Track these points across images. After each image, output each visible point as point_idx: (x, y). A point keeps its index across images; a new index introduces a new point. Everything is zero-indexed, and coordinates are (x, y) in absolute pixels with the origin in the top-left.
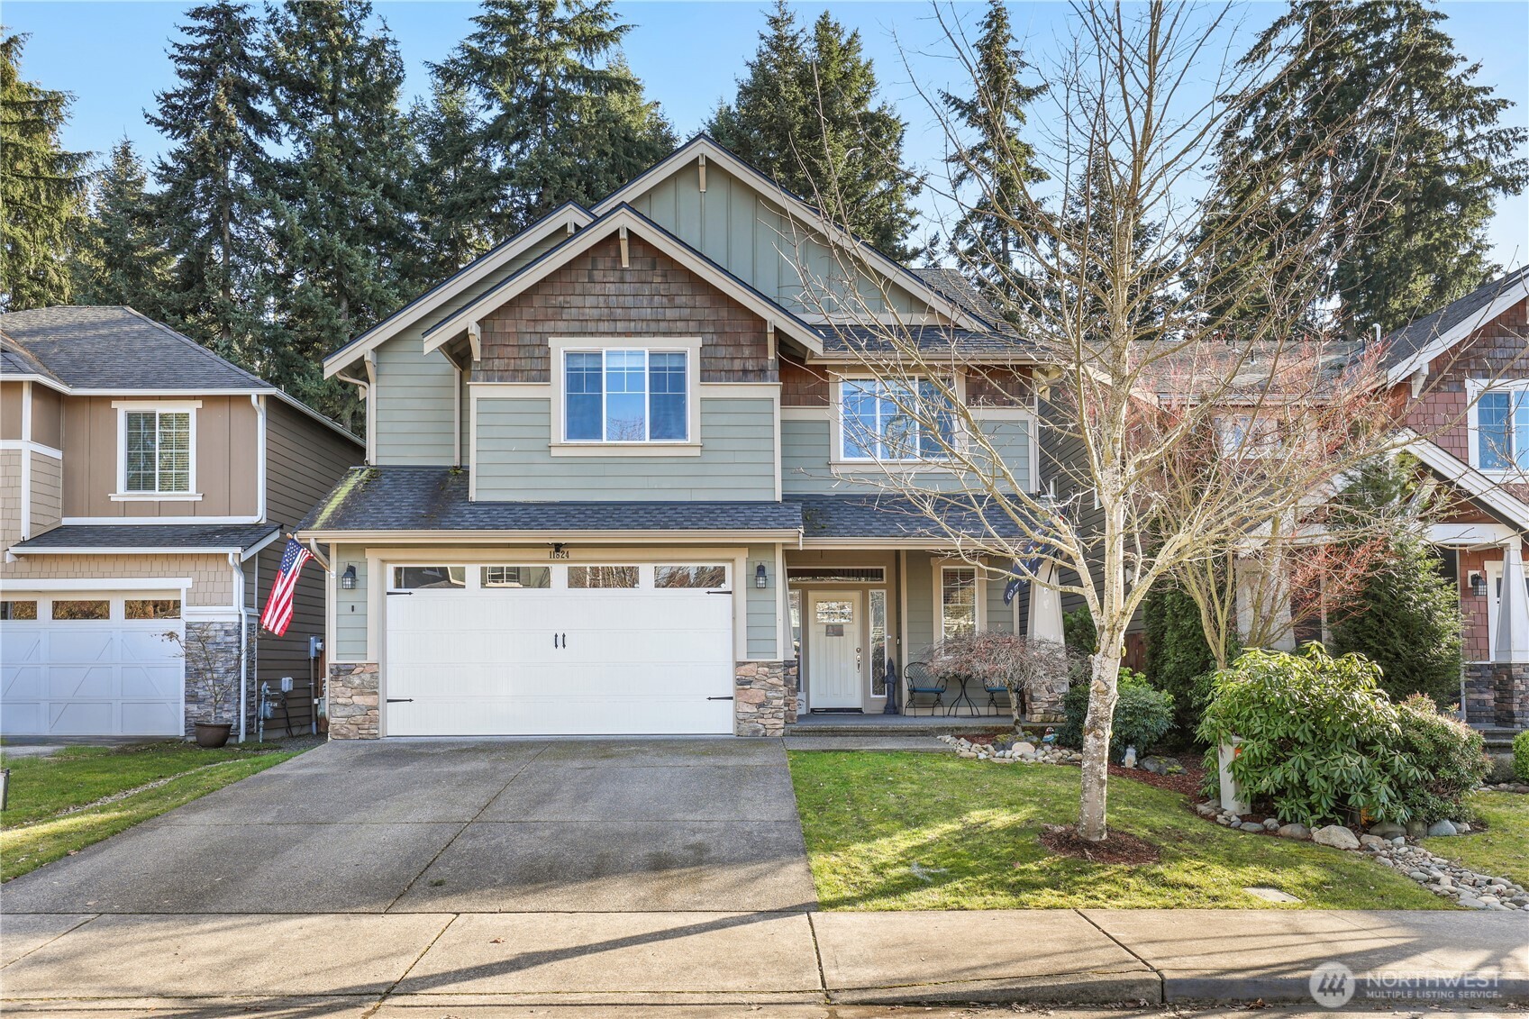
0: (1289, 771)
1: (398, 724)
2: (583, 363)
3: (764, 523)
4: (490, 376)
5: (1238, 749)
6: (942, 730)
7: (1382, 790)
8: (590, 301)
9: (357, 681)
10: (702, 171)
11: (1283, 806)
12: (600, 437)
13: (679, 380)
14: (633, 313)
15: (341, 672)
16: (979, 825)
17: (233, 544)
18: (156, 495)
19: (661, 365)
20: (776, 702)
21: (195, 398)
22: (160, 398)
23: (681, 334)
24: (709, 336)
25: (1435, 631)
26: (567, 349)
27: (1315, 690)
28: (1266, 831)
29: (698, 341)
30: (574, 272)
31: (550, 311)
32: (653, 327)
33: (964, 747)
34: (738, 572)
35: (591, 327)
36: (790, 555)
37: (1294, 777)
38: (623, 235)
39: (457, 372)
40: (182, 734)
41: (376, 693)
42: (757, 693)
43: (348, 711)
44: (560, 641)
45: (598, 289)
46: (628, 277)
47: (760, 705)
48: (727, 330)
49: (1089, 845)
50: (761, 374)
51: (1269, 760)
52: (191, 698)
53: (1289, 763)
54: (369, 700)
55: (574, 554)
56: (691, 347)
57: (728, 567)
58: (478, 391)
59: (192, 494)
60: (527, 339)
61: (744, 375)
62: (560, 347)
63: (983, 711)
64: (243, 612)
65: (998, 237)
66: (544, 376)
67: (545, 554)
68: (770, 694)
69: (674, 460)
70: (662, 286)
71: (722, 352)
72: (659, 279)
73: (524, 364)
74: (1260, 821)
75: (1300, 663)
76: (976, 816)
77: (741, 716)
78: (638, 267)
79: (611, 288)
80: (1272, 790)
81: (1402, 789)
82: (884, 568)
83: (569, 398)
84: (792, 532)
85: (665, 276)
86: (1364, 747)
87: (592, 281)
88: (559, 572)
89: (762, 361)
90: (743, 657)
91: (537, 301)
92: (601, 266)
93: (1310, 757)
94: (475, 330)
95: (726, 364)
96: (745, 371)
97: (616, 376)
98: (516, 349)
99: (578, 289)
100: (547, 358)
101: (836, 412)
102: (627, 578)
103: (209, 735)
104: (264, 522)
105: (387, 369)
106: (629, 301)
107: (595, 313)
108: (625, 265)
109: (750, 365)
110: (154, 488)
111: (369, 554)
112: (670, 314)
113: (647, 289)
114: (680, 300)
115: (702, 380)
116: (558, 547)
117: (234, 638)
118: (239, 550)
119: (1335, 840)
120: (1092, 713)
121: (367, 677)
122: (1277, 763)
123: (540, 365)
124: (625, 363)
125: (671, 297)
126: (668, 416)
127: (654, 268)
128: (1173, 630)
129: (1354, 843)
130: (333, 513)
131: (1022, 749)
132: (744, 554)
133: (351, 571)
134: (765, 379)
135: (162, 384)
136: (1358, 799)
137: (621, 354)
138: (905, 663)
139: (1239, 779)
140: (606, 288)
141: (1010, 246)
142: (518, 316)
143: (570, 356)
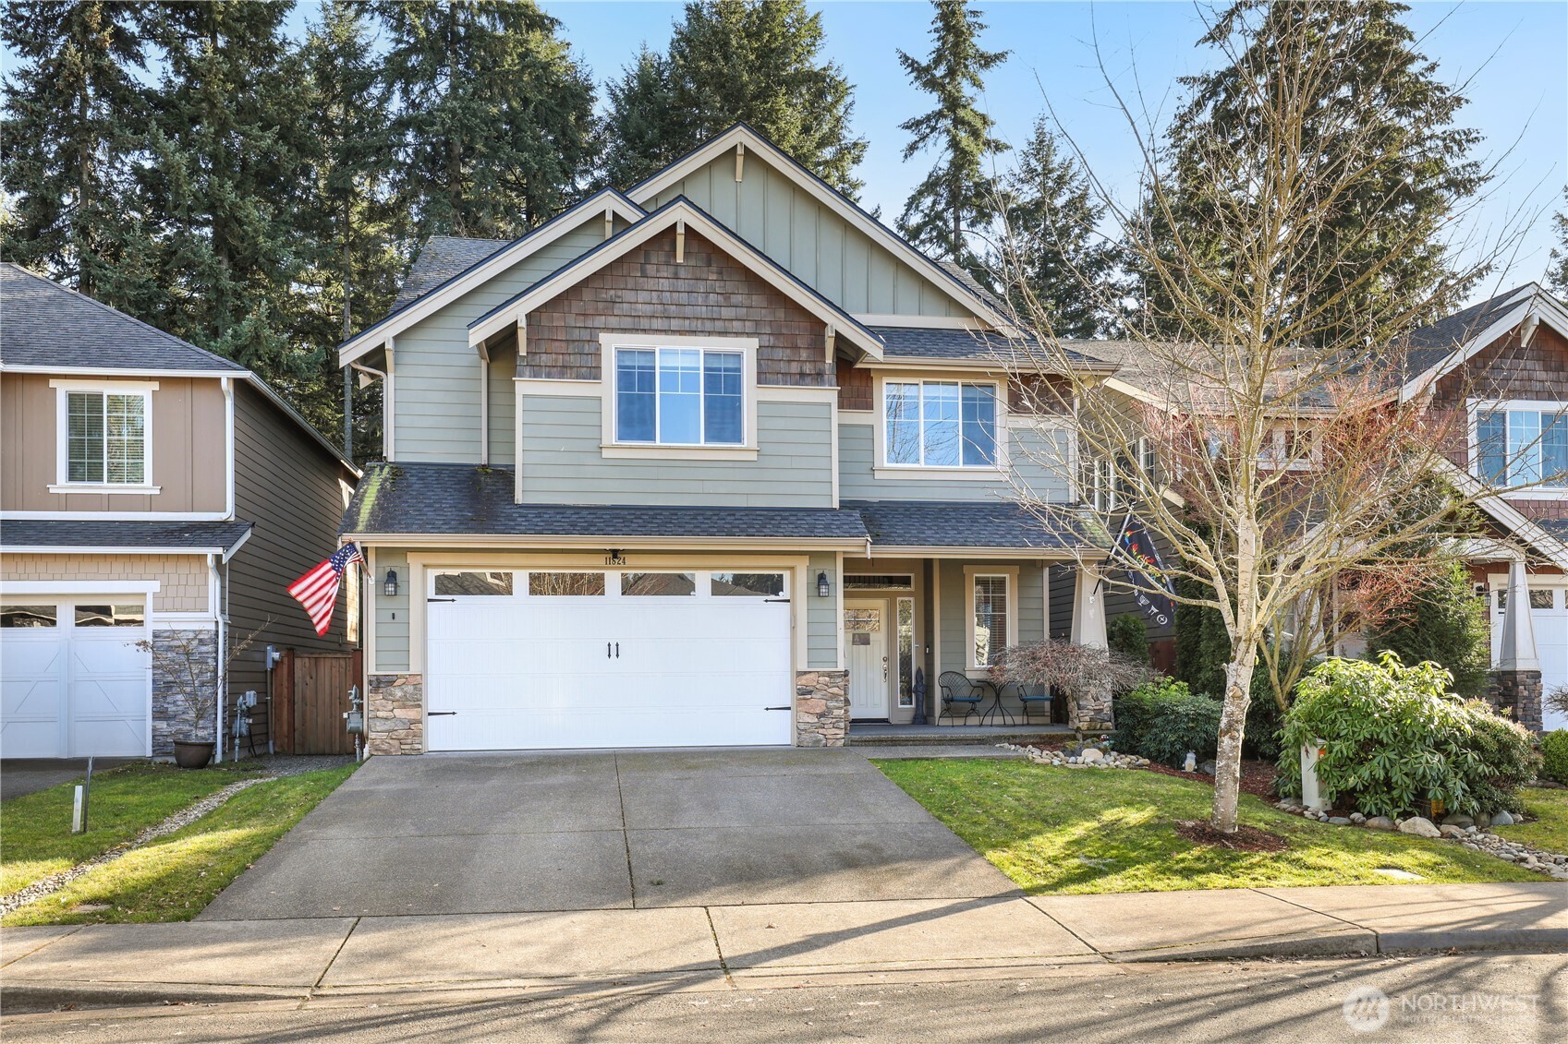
0: (1374, 768)
1: (440, 738)
2: (638, 361)
3: (828, 532)
4: (537, 371)
5: (1321, 750)
6: (999, 739)
7: (1458, 786)
8: (643, 296)
9: (399, 693)
10: (740, 160)
11: (1369, 802)
12: (654, 439)
13: (734, 382)
14: (688, 311)
15: (380, 683)
16: (1113, 823)
17: (211, 544)
18: (105, 487)
19: (715, 366)
20: (836, 712)
21: (150, 379)
22: (108, 378)
23: (737, 334)
24: (766, 337)
25: (1465, 641)
26: (619, 345)
27: (1392, 695)
28: (1353, 823)
29: (754, 343)
30: (625, 266)
31: (601, 305)
32: (709, 326)
33: (1034, 754)
34: (798, 579)
35: (645, 323)
36: (849, 563)
37: (1381, 774)
38: (681, 230)
39: (484, 364)
40: (149, 753)
41: (419, 706)
42: (818, 703)
43: (389, 725)
44: (613, 650)
45: (651, 284)
46: (682, 273)
47: (821, 716)
48: (784, 331)
49: (1228, 837)
50: (818, 377)
51: (1351, 760)
52: (160, 714)
53: (1375, 762)
54: (412, 714)
55: (630, 560)
56: (747, 348)
57: (787, 575)
58: (526, 387)
59: (148, 486)
60: (576, 334)
61: (801, 378)
62: (611, 344)
63: (1018, 720)
64: (220, 619)
65: (949, 215)
66: (594, 373)
67: (600, 560)
68: (831, 704)
69: (730, 465)
70: (717, 284)
71: (779, 354)
72: (715, 277)
73: (573, 360)
74: (1347, 815)
75: (1378, 671)
76: (1109, 815)
77: (802, 727)
78: (692, 262)
79: (665, 284)
80: (1360, 787)
81: (1472, 782)
82: (912, 575)
83: (622, 399)
84: (861, 541)
85: (720, 273)
86: (1440, 746)
87: (644, 275)
88: (613, 579)
89: (819, 365)
90: (803, 667)
91: (587, 295)
92: (654, 260)
93: (1392, 756)
94: (522, 323)
95: (783, 367)
96: (802, 375)
97: (670, 376)
98: (564, 345)
99: (631, 283)
100: (598, 354)
101: (879, 418)
102: (682, 586)
103: (191, 754)
104: (232, 519)
105: (406, 358)
106: (684, 298)
107: (648, 309)
108: (680, 260)
109: (808, 368)
110: (101, 479)
111: (411, 558)
112: (726, 313)
113: (701, 287)
114: (736, 299)
115: (759, 382)
116: (615, 553)
117: (210, 648)
118: (219, 551)
119: (1420, 830)
120: (1227, 716)
121: (410, 689)
122: (1361, 763)
123: (590, 361)
124: (679, 362)
125: (726, 295)
126: (723, 419)
127: (709, 265)
128: (1210, 640)
129: (1437, 833)
130: (372, 514)
131: (1090, 755)
132: (805, 561)
133: (392, 576)
134: (822, 383)
135: (112, 362)
136: (1435, 792)
137: (675, 353)
138: (938, 671)
139: (1323, 777)
140: (658, 285)
141: (963, 225)
142: (566, 309)
143: (621, 353)
